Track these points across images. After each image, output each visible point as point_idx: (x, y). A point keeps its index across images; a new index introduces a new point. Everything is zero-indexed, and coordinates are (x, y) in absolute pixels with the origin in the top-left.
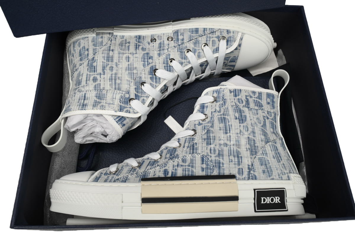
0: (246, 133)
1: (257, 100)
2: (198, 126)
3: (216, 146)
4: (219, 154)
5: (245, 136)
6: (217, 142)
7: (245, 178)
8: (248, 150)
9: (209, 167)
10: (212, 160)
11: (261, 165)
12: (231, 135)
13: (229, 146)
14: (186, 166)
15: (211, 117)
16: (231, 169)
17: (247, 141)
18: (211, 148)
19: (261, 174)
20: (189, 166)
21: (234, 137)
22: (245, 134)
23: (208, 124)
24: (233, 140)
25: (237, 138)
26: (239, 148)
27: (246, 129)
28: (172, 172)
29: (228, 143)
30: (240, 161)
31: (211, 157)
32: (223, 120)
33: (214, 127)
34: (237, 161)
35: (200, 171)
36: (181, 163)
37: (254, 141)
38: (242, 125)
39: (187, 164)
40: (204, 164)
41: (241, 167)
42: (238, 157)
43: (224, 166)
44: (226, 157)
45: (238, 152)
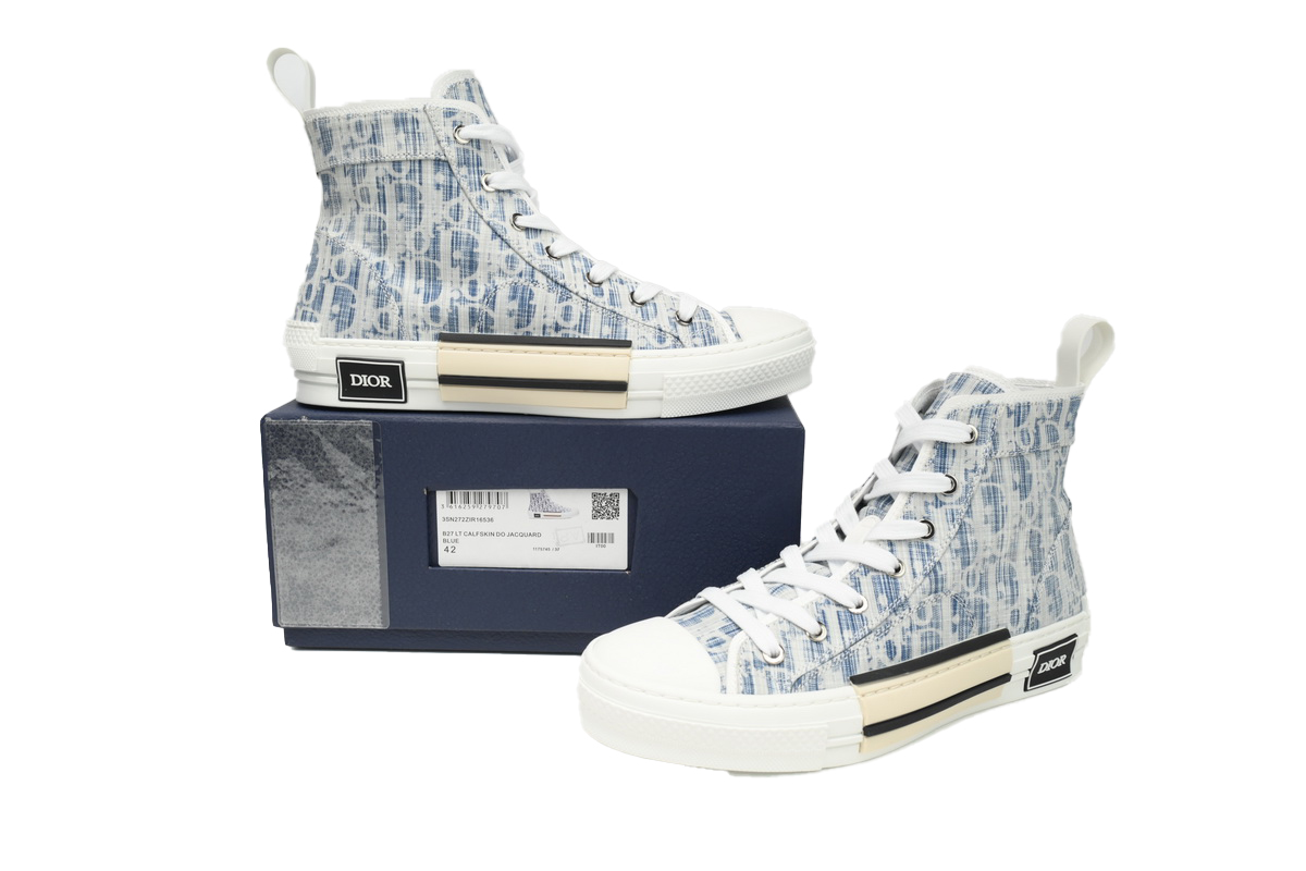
0: (1028, 522)
2: (935, 510)
3: (978, 566)
4: (981, 583)
5: (1026, 530)
6: (981, 554)
7: (1021, 630)
8: (1029, 562)
9: (965, 619)
10: (969, 603)
11: (1048, 595)
12: (1005, 532)
13: (999, 560)
14: (926, 627)
15: (967, 487)
16: (999, 618)
17: (1029, 540)
18: (968, 572)
19: (1046, 614)
20: (931, 625)
21: (1009, 535)
22: (1027, 524)
23: (958, 507)
24: (1006, 544)
25: (1013, 538)
26: (1013, 560)
27: (1030, 511)
28: (903, 647)
29: (998, 553)
30: (1015, 593)
31: (968, 594)
32: (992, 495)
33: (974, 515)
34: (1009, 593)
35: (950, 633)
36: (917, 621)
37: (1039, 536)
38: (1024, 503)
39: (928, 621)
40: (957, 615)
41: (1016, 607)
42: (1012, 584)
43: (990, 610)
44: (992, 589)
45: (1012, 572)
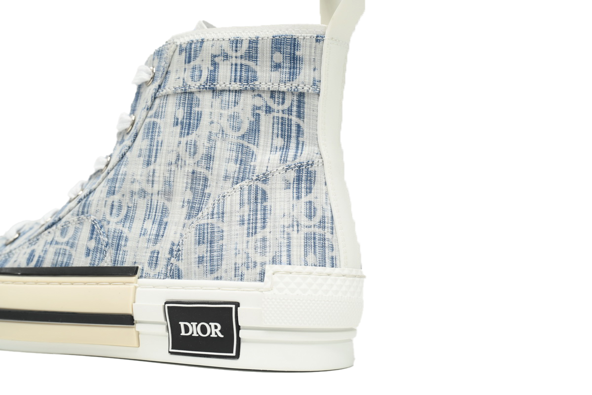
0: (190, 161)
1: (244, 62)
3: (124, 198)
4: (126, 216)
5: (187, 169)
6: (127, 186)
7: (159, 275)
8: (186, 204)
9: (100, 246)
10: (108, 231)
11: (199, 243)
12: (157, 168)
13: (150, 195)
14: (62, 244)
16: (138, 253)
17: (190, 181)
18: (113, 202)
19: (193, 265)
20: (68, 243)
21: (162, 172)
22: (187, 162)
24: (159, 181)
25: (167, 175)
26: (169, 200)
27: (192, 150)
28: (40, 257)
29: (148, 188)
30: (161, 233)
31: (109, 222)
32: (151, 130)
34: (154, 232)
35: (83, 256)
36: (59, 238)
37: (206, 179)
38: (184, 140)
39: (66, 239)
40: (93, 241)
41: (157, 247)
42: (160, 224)
43: (129, 244)
44: (137, 225)
45: (165, 211)
